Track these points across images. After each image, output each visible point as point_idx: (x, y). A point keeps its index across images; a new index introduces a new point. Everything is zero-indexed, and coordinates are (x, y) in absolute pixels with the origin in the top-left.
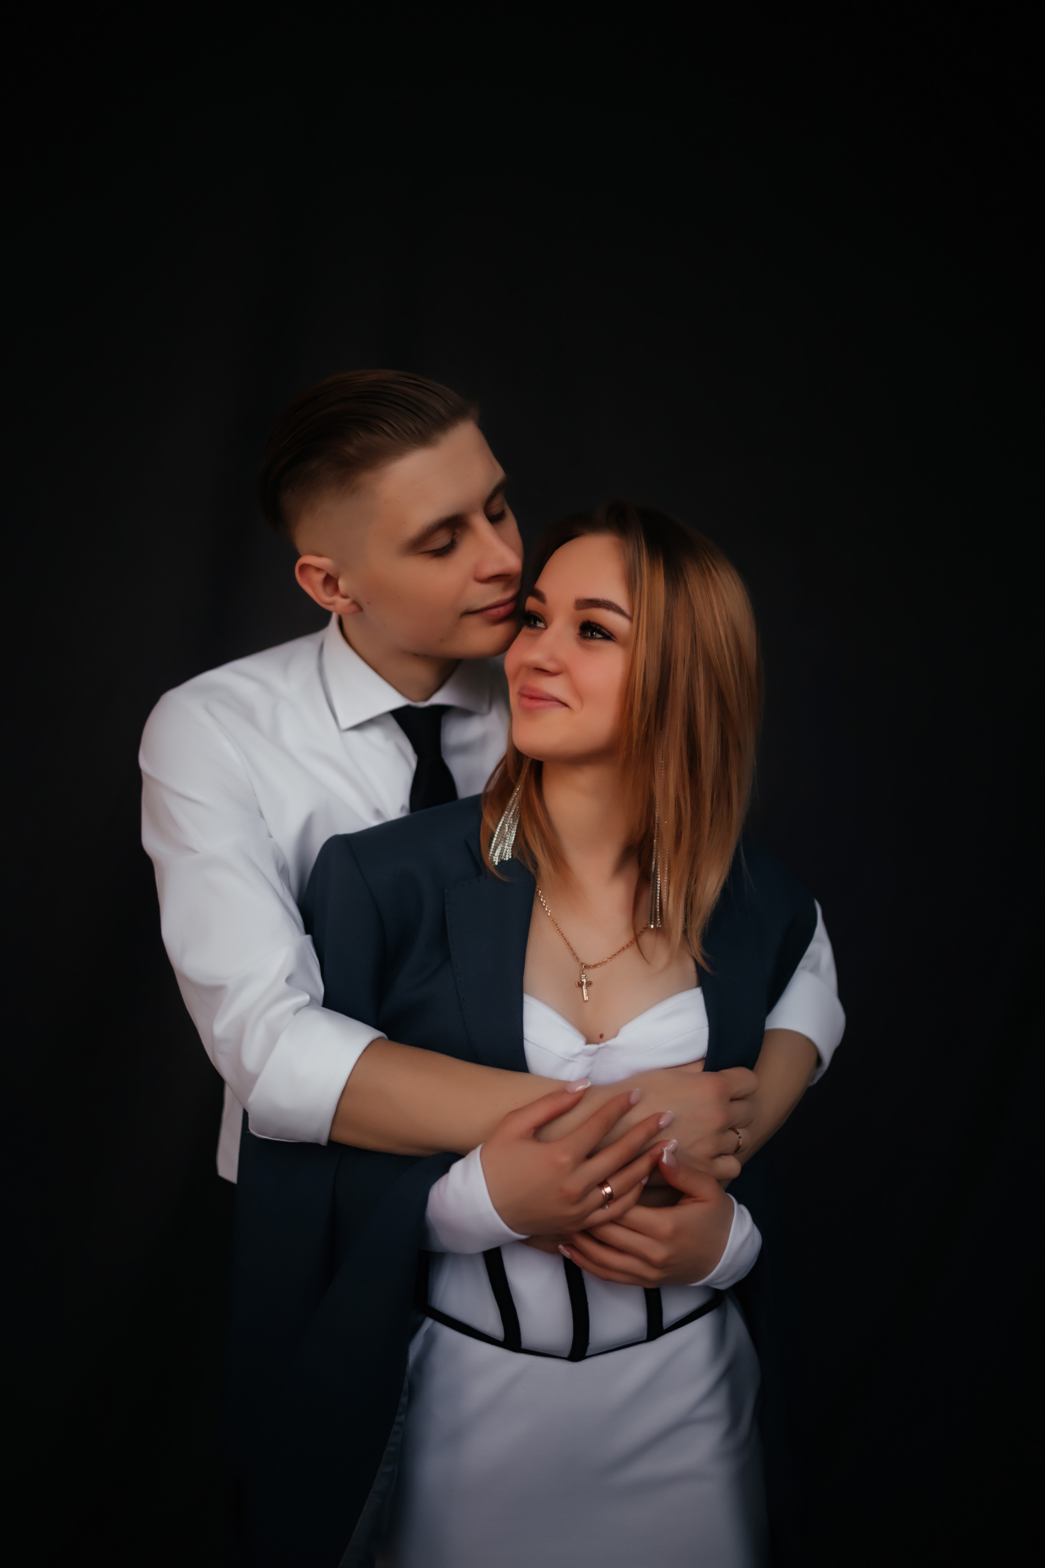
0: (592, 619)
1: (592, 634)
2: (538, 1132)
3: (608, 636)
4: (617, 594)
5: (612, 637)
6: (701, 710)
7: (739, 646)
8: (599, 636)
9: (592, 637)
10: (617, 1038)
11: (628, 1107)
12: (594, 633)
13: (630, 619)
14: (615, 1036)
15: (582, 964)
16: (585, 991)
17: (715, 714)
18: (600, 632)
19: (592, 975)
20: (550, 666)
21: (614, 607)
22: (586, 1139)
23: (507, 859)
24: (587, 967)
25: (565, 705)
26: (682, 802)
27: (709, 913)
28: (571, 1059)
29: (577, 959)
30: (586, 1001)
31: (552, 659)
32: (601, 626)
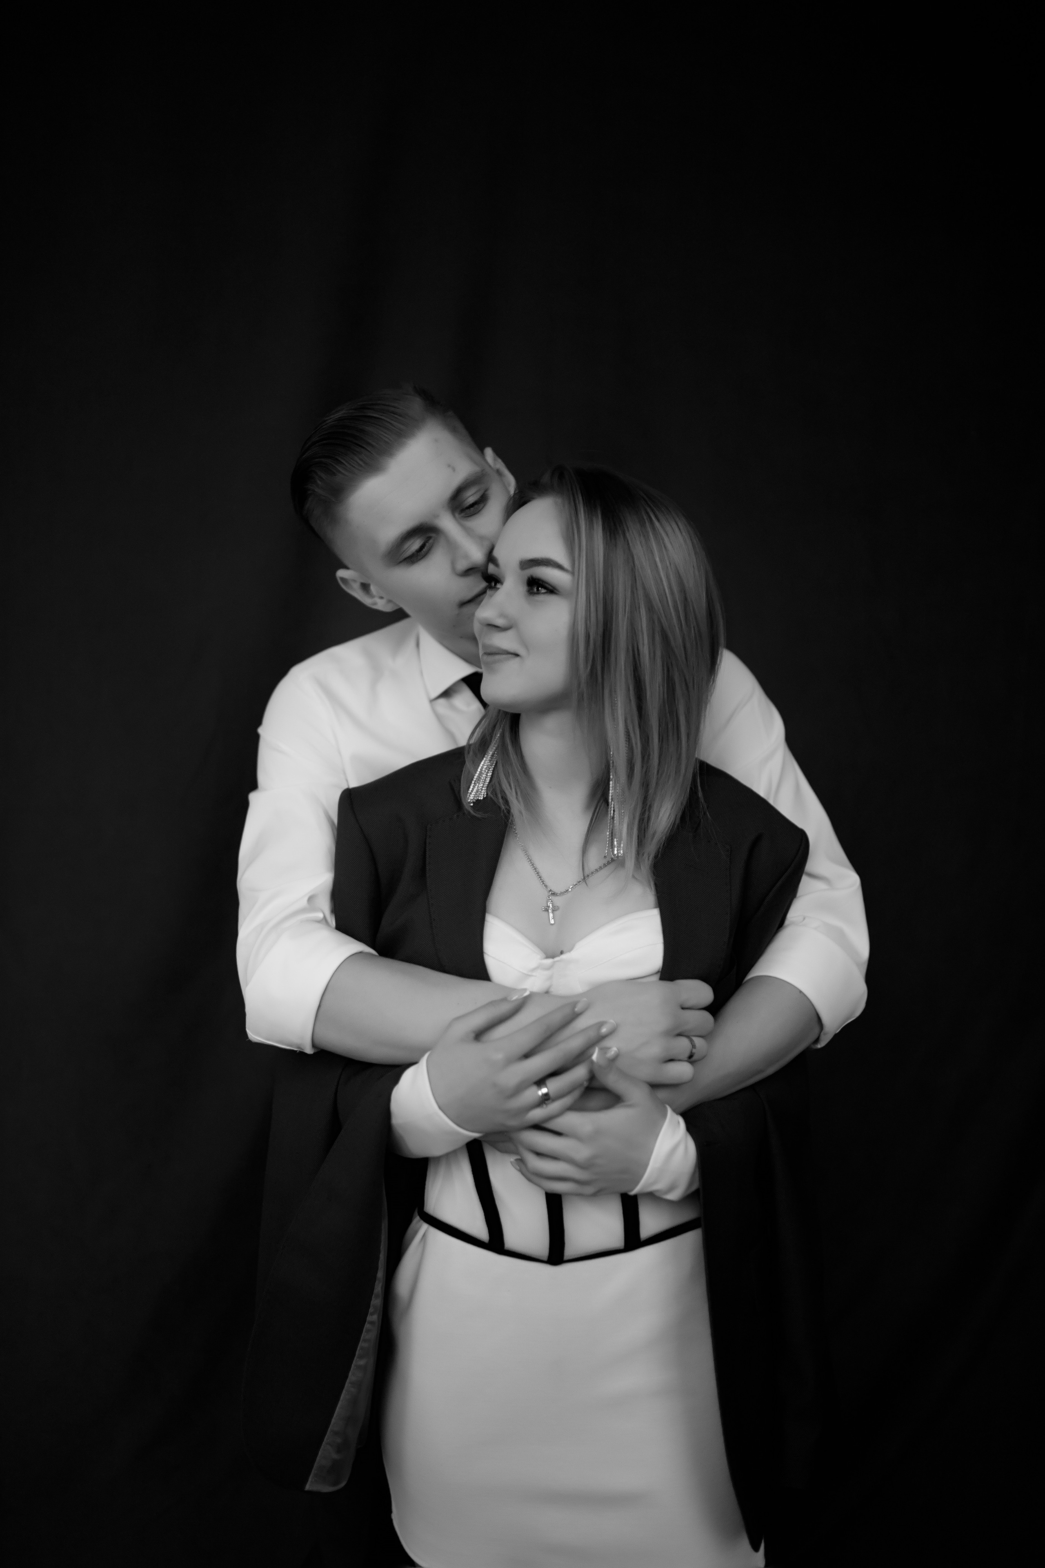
0: (534, 576)
1: (538, 590)
2: (479, 1035)
3: (551, 590)
4: (558, 553)
5: (555, 591)
6: (645, 650)
7: (683, 591)
8: (543, 591)
9: (538, 593)
10: (572, 952)
11: (575, 1016)
12: (540, 588)
13: (573, 573)
14: (570, 950)
15: (550, 891)
16: (551, 915)
17: (659, 653)
18: (545, 588)
19: (558, 900)
20: (500, 622)
21: (552, 563)
22: (526, 1041)
23: (482, 798)
24: (554, 894)
25: (517, 655)
26: (632, 735)
27: (664, 838)
28: (530, 973)
29: (546, 886)
30: (552, 924)
31: (502, 615)
32: (543, 581)
